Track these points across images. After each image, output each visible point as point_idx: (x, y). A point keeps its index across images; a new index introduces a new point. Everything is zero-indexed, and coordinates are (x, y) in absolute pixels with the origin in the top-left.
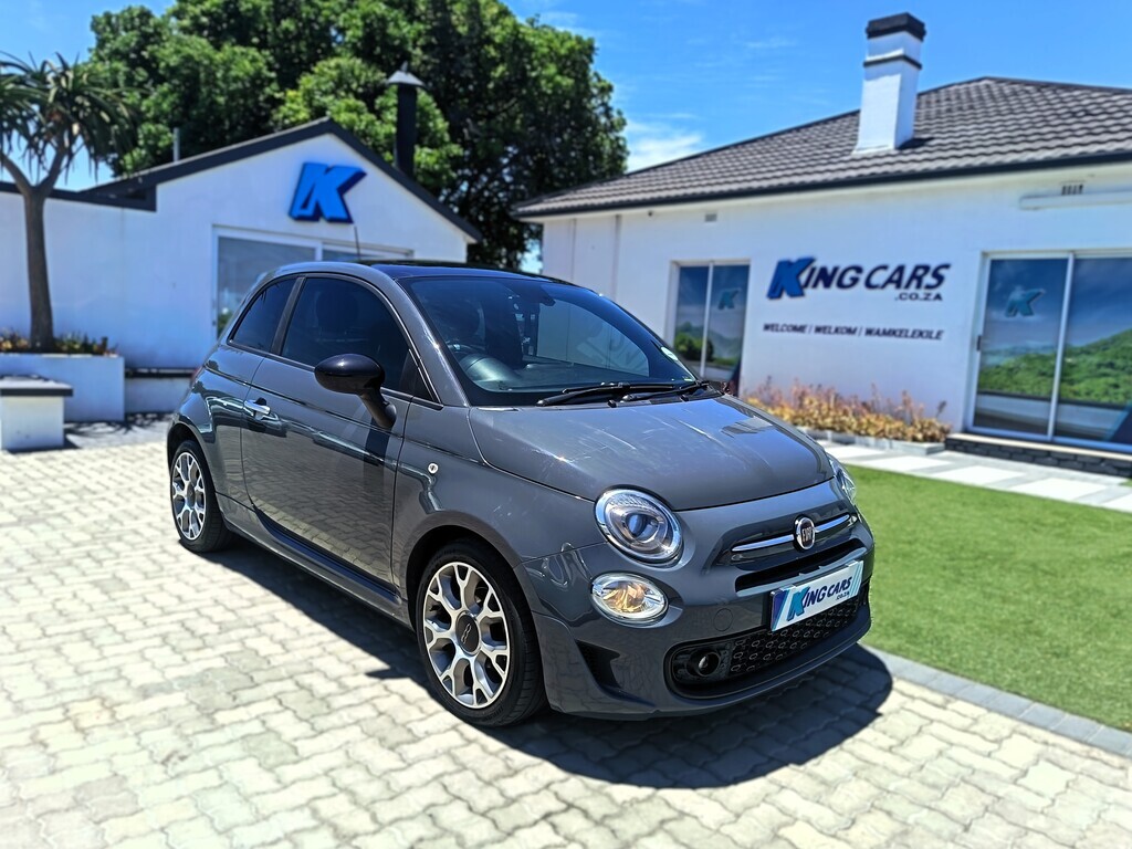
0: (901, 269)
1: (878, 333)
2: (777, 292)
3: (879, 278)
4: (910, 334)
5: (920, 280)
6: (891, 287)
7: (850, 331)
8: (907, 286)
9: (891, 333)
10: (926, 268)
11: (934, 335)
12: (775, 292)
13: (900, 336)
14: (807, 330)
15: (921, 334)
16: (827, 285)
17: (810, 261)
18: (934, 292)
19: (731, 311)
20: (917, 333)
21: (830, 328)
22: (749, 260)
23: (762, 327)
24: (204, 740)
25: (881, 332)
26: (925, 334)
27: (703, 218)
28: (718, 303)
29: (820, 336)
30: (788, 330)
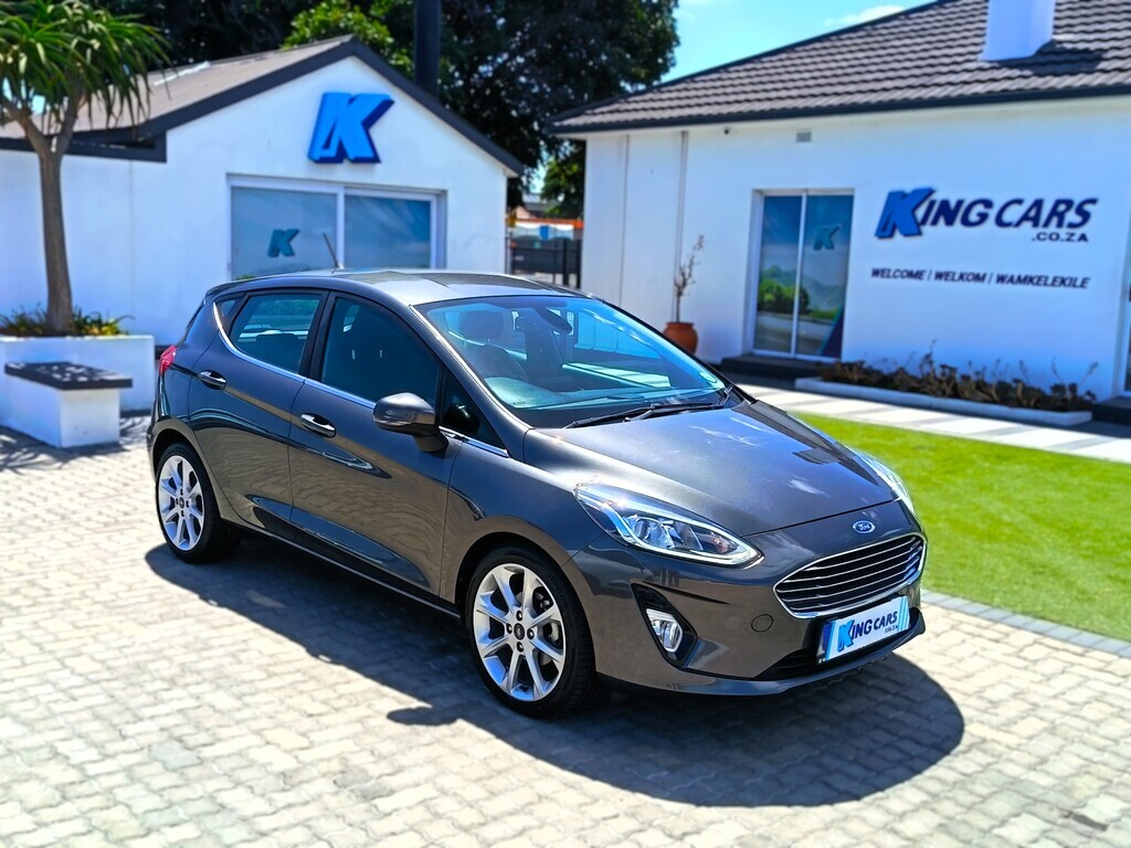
0: (1038, 204)
1: (1011, 280)
2: (888, 233)
3: (1013, 214)
4: (1050, 281)
5: (1061, 216)
6: (1027, 225)
7: (978, 278)
8: (1046, 224)
9: (1028, 280)
10: (1069, 203)
11: (1079, 283)
12: (885, 230)
13: (1037, 284)
14: (926, 276)
15: (1063, 282)
16: (950, 222)
17: (930, 192)
18: (1078, 232)
19: (831, 251)
20: (1059, 280)
21: (954, 274)
22: (853, 190)
23: (870, 272)
25: (1015, 278)
26: (1067, 282)
27: (794, 137)
28: (813, 242)
29: (942, 283)
30: (902, 276)
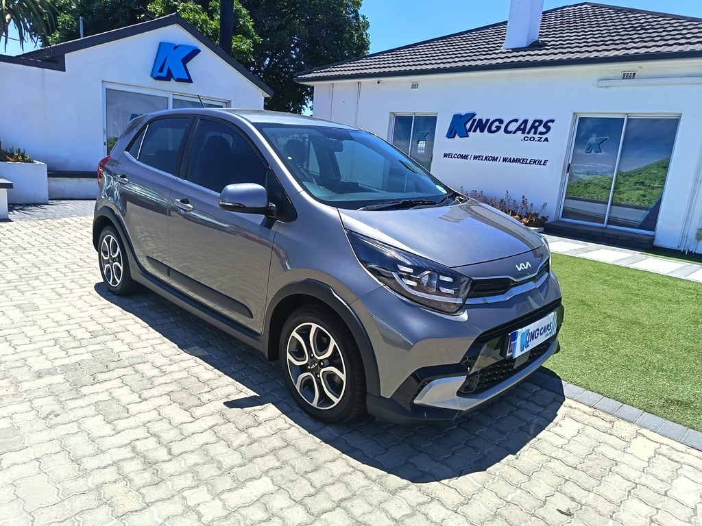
0: (525, 122)
2: (452, 135)
3: (513, 127)
4: (528, 162)
5: (536, 129)
6: (519, 133)
7: (494, 159)
8: (528, 133)
9: (518, 161)
10: (540, 122)
11: (542, 163)
12: (451, 134)
13: (522, 163)
14: (470, 157)
16: (482, 131)
17: (474, 115)
18: (544, 137)
20: (533, 161)
21: (483, 157)
22: (437, 113)
23: (443, 155)
24: (71, 404)
25: (512, 160)
26: (537, 162)
27: (410, 86)
28: (417, 139)
29: (477, 161)
30: (458, 158)
